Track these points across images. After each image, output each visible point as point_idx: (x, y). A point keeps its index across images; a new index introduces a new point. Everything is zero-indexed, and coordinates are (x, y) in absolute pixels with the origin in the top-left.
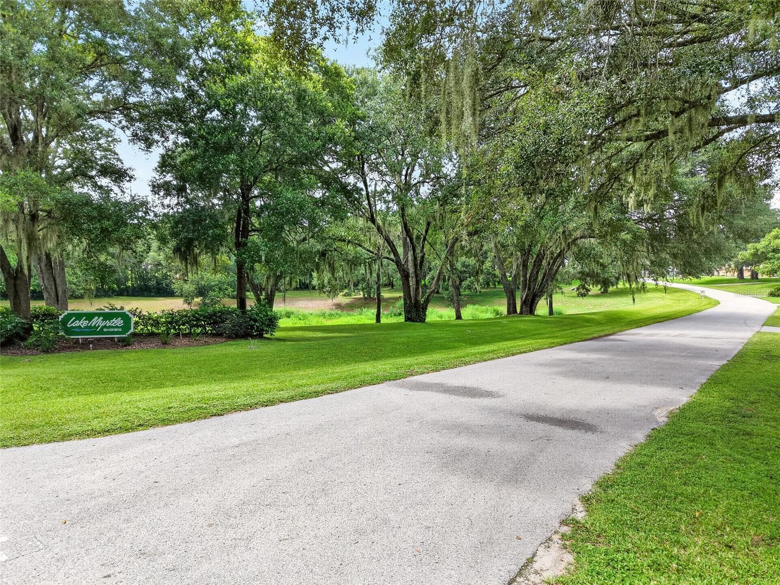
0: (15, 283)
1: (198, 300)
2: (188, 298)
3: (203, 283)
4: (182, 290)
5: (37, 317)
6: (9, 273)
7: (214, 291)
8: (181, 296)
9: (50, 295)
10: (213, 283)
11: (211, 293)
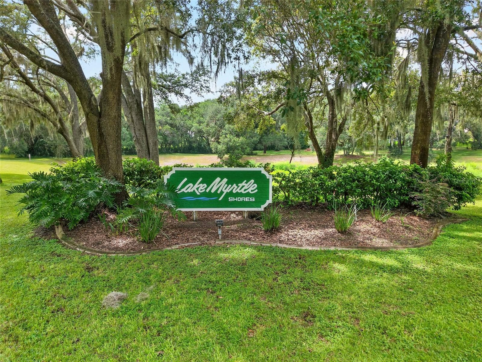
0: (99, 121)
1: (227, 156)
2: (220, 154)
3: (231, 144)
4: (217, 149)
5: (131, 174)
6: (90, 104)
7: (238, 150)
8: (216, 153)
9: (142, 147)
10: (238, 144)
11: (236, 151)
